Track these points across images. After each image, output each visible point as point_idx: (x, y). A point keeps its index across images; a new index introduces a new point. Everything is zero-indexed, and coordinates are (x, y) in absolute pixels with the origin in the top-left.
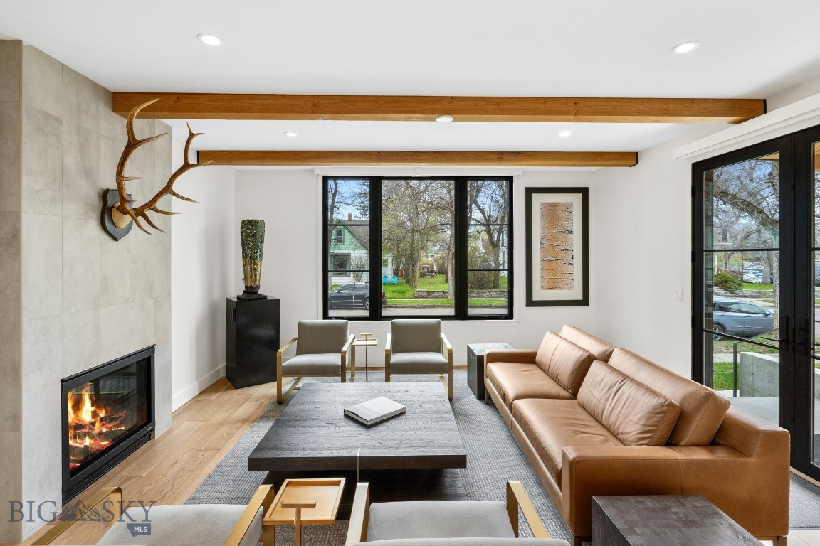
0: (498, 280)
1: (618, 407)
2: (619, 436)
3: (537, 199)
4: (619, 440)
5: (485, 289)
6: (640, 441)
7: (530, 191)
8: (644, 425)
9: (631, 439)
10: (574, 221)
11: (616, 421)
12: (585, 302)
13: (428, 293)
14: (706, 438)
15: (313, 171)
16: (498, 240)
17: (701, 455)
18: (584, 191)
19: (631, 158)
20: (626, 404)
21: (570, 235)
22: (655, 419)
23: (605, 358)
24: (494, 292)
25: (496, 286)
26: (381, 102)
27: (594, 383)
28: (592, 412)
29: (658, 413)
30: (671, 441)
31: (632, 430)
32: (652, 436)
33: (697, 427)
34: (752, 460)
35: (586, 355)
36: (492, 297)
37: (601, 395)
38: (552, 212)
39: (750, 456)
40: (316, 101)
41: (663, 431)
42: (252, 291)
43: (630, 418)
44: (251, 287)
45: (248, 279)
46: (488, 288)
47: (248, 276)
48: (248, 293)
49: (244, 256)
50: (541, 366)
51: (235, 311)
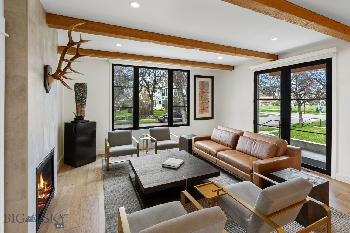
1: (257, 148)
2: (259, 157)
3: (198, 79)
4: (259, 158)
6: (269, 157)
7: (195, 77)
8: (268, 152)
9: (265, 157)
10: (209, 88)
11: (257, 153)
12: (212, 118)
13: (122, 118)
14: (284, 153)
15: (109, 61)
18: (212, 78)
19: (231, 68)
20: (260, 147)
21: (207, 93)
22: (272, 150)
23: (242, 134)
26: (176, 39)
27: (244, 143)
28: (246, 152)
29: (272, 148)
31: (264, 154)
34: (295, 157)
35: (236, 135)
36: (150, 118)
37: (248, 146)
38: (202, 84)
39: (295, 156)
40: (151, 35)
42: (82, 118)
43: (263, 151)
44: (81, 116)
45: (80, 112)
46: (148, 115)
47: (79, 111)
48: (79, 120)
49: (77, 101)
50: (214, 141)
51: (76, 129)
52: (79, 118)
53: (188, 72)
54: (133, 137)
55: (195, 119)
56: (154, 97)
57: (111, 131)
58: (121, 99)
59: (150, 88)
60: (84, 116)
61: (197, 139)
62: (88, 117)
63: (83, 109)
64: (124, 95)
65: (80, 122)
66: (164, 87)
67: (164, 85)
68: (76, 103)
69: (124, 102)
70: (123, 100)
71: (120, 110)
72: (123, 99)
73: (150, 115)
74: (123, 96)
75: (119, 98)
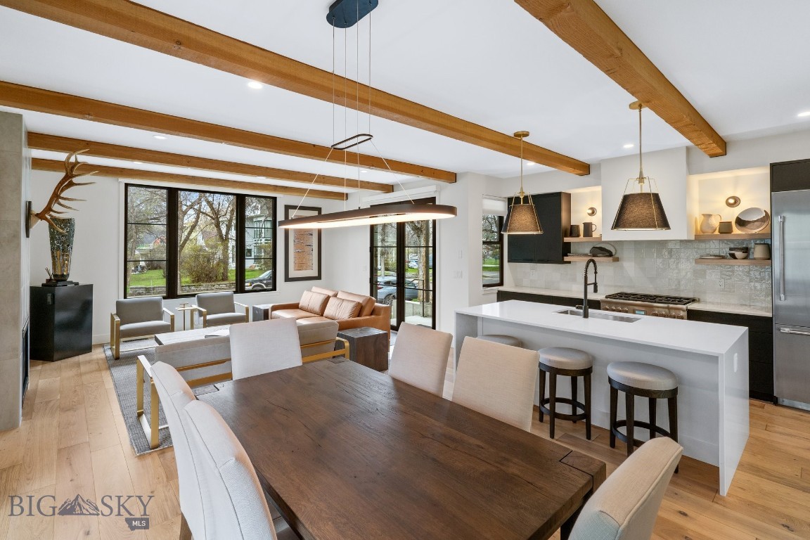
0: (227, 273)
5: (214, 281)
12: (319, 277)
14: (370, 313)
16: (227, 233)
17: (368, 317)
19: (343, 196)
20: (344, 309)
21: (310, 236)
23: (335, 296)
24: (223, 284)
25: (225, 278)
27: (331, 306)
29: (355, 307)
30: (359, 315)
32: (353, 315)
33: (367, 310)
35: (326, 296)
37: (335, 309)
39: (380, 315)
41: (357, 313)
42: (63, 278)
43: (346, 312)
44: (63, 275)
45: (59, 268)
46: (216, 280)
47: (58, 264)
48: (58, 281)
49: (54, 250)
50: (302, 309)
51: (53, 296)
52: (59, 279)
53: (275, 199)
54: (164, 309)
55: (287, 279)
56: (230, 240)
57: (122, 299)
58: (143, 243)
59: (220, 220)
60: (68, 275)
61: (275, 308)
62: (77, 275)
63: (66, 262)
64: (151, 233)
65: (60, 284)
66: (260, 216)
67: (258, 212)
68: (53, 253)
69: (151, 251)
70: (151, 246)
71: (140, 272)
72: (150, 243)
73: (219, 281)
74: (150, 238)
75: (138, 242)
